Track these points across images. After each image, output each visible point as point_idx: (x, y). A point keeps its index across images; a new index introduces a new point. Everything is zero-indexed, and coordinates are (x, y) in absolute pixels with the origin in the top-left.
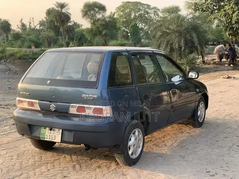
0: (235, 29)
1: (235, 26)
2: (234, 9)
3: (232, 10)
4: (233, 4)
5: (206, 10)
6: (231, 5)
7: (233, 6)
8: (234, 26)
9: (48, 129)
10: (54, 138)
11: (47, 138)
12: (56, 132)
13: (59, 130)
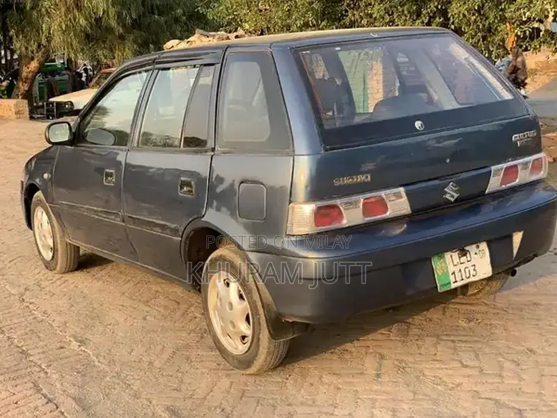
9: (447, 255)
10: (472, 272)
11: (456, 282)
12: (473, 255)
13: (478, 247)
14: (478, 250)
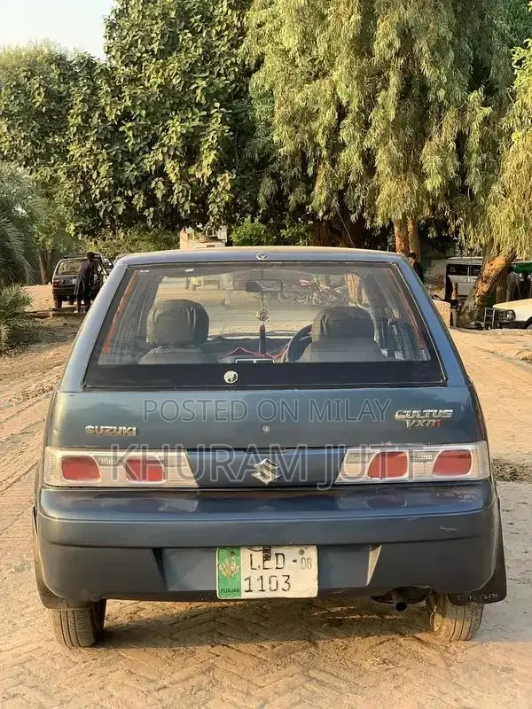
0: (101, 214)
1: (101, 206)
2: (96, 155)
3: (92, 158)
4: (94, 142)
5: (11, 155)
6: (88, 146)
7: (95, 148)
8: (97, 205)
9: (245, 554)
10: (282, 585)
11: (250, 591)
12: (289, 562)
13: (302, 552)
14: (301, 557)
